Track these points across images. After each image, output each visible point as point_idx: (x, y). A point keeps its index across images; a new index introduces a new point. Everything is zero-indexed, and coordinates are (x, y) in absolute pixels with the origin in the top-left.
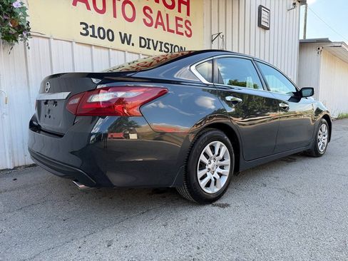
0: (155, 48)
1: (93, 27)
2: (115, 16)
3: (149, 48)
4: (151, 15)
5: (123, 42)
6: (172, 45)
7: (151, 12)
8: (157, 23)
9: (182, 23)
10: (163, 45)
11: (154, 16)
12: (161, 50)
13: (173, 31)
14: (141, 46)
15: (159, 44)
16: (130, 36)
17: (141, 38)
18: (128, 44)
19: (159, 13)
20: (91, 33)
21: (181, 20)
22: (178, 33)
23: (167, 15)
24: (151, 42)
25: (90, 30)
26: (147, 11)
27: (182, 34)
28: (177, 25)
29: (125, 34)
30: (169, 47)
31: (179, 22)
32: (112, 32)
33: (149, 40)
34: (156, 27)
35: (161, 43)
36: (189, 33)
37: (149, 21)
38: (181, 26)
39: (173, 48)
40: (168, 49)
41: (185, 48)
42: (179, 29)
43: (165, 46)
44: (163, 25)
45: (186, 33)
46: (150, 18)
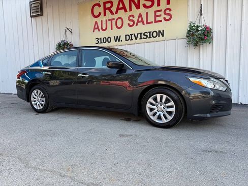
0: (136, 39)
1: (101, 39)
2: (112, 29)
3: (132, 40)
4: (134, 19)
5: (116, 41)
7: (134, 17)
8: (138, 22)
9: (162, 13)
10: (142, 35)
11: (136, 20)
12: (141, 38)
13: (152, 23)
14: (126, 40)
15: (139, 35)
16: (120, 36)
17: (126, 35)
18: (119, 41)
19: (140, 15)
20: (100, 42)
21: (161, 11)
22: (156, 22)
23: (147, 13)
24: (133, 36)
25: (99, 40)
26: (131, 18)
27: (161, 21)
28: (156, 16)
29: (117, 37)
30: (148, 34)
31: (158, 14)
32: (110, 38)
33: (131, 35)
34: (137, 25)
35: (141, 34)
36: (168, 17)
37: (131, 23)
38: (160, 16)
39: (151, 33)
40: (147, 36)
41: (163, 31)
42: (158, 19)
43: (144, 35)
44: (142, 21)
45: (165, 19)
46: (133, 21)
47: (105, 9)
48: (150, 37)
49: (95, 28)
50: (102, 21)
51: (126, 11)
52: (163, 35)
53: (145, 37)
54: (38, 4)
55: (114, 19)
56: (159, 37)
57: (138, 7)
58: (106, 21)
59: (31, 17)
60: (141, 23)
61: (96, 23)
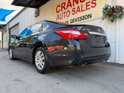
0: (76, 21)
2: (65, 18)
3: (74, 22)
6: (83, 16)
8: (77, 11)
9: (90, 3)
10: (79, 18)
11: (76, 10)
12: (79, 21)
13: (84, 10)
14: (71, 23)
15: (78, 19)
17: (71, 20)
19: (78, 7)
22: (87, 9)
23: (82, 5)
24: (74, 20)
26: (74, 10)
27: (90, 8)
28: (87, 6)
29: (67, 21)
30: (82, 18)
31: (88, 4)
33: (74, 19)
34: (76, 13)
35: (78, 18)
36: (94, 5)
37: (74, 13)
38: (89, 5)
39: (84, 17)
40: (82, 19)
41: (91, 14)
42: (88, 7)
43: (80, 18)
44: (79, 11)
45: (92, 7)
46: (74, 11)
47: (62, 7)
48: (83, 19)
49: (57, 19)
50: (60, 14)
51: (71, 6)
52: (91, 17)
53: (81, 19)
54: (38, 11)
55: (66, 12)
56: (89, 18)
57: (77, 3)
58: (62, 13)
59: (35, 17)
60: (79, 12)
61: (58, 15)
